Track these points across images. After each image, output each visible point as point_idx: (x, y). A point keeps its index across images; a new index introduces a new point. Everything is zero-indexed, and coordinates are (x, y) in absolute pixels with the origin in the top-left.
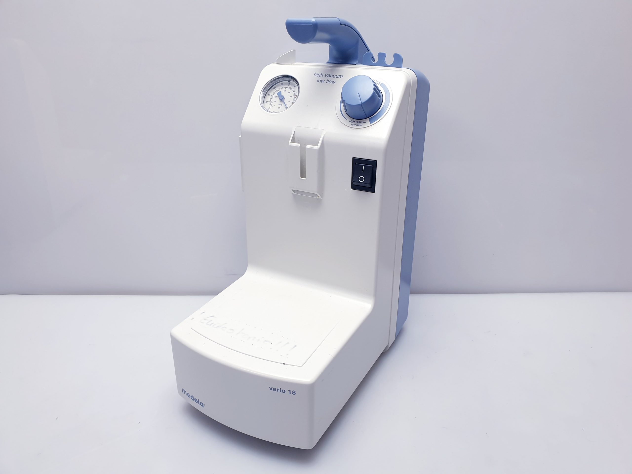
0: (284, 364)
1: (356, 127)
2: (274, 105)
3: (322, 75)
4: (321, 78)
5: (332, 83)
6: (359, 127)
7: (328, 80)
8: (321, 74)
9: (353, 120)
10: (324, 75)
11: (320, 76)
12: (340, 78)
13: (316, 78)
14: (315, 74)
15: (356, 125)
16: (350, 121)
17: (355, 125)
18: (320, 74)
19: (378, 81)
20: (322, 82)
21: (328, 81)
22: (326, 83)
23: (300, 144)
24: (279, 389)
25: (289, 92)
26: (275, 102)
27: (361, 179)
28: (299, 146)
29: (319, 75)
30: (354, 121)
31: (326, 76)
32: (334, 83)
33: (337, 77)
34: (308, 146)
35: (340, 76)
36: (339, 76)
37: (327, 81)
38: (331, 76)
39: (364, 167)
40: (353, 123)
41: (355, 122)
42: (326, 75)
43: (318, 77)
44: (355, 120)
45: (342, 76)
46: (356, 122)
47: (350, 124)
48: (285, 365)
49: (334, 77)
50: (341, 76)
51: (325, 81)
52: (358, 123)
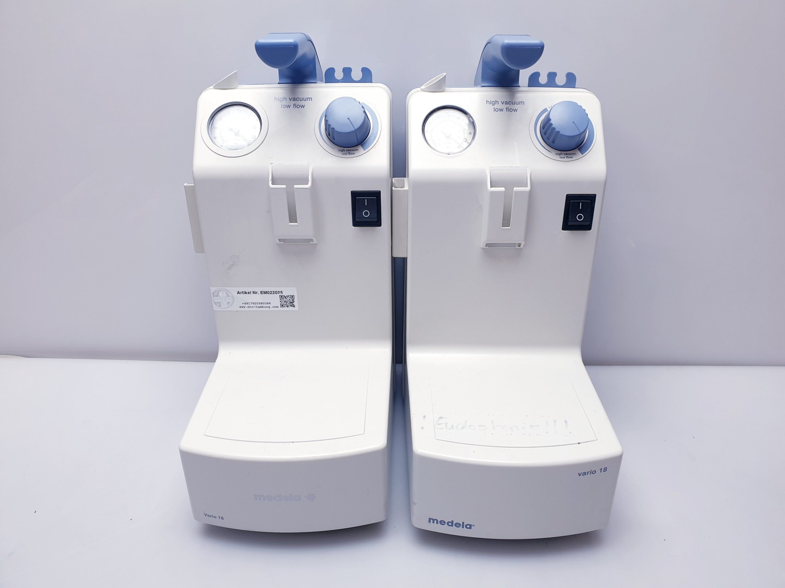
0: (578, 443)
1: (566, 159)
2: (440, 144)
3: (497, 103)
4: (496, 106)
5: (514, 111)
6: (570, 159)
7: (508, 108)
8: (496, 102)
9: (559, 152)
10: (500, 103)
13: (491, 107)
14: (488, 102)
15: (566, 158)
16: (556, 154)
17: (564, 158)
18: (494, 102)
20: (501, 111)
21: (507, 110)
23: (504, 188)
24: (589, 472)
27: (580, 217)
28: (504, 191)
29: (493, 103)
31: (503, 104)
32: (516, 111)
33: (517, 104)
34: (515, 189)
36: (520, 102)
39: (581, 203)
40: (561, 156)
41: (563, 154)
43: (492, 105)
44: (563, 152)
45: (523, 103)
47: (558, 157)
48: (581, 444)
49: (513, 103)
51: (504, 110)
52: (567, 155)
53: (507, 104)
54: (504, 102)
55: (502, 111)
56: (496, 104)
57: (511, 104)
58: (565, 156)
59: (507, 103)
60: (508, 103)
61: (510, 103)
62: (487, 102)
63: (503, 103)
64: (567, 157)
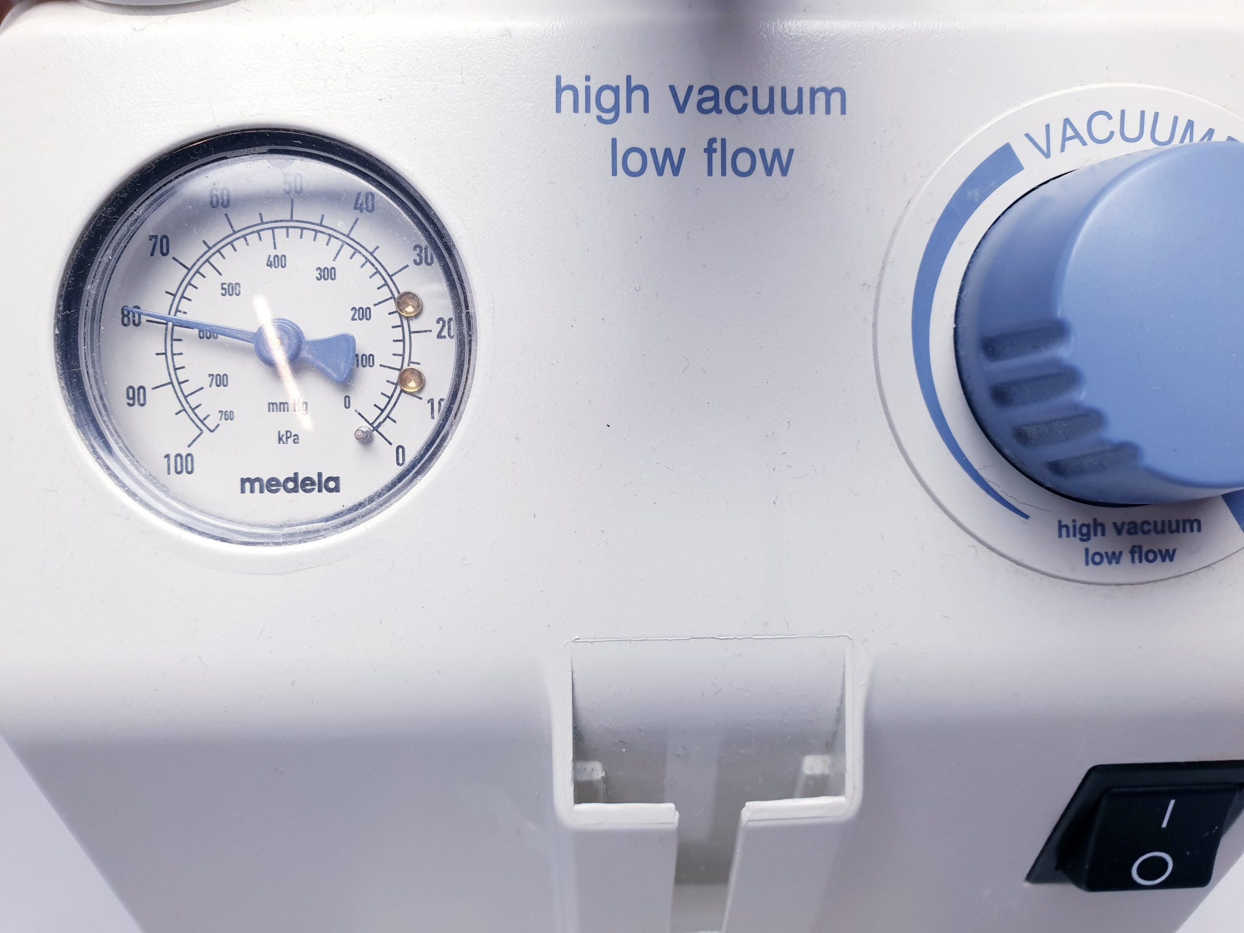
1: (1125, 570)
2: (228, 416)
3: (638, 96)
4: (631, 129)
5: (769, 171)
6: (1159, 569)
7: (717, 146)
8: (630, 91)
9: (1083, 515)
10: (661, 99)
11: (616, 108)
12: (828, 111)
14: (567, 96)
15: (1126, 556)
16: (1061, 526)
17: (1114, 558)
18: (616, 90)
19: (1190, 125)
20: (668, 169)
21: (717, 158)
22: (710, 173)
23: (672, 806)
25: (327, 274)
26: (221, 380)
28: (675, 824)
29: (608, 99)
30: (1097, 527)
31: (681, 109)
32: (784, 171)
33: (792, 104)
34: (757, 810)
35: (821, 97)
36: (812, 92)
37: (710, 150)
38: (736, 104)
40: (1096, 544)
41: (1110, 529)
42: (672, 89)
43: (599, 118)
44: (1108, 515)
45: (836, 98)
46: (1119, 532)
47: (1068, 555)
49: (763, 103)
50: (828, 93)
51: (695, 161)
52: (1139, 539)
53: (717, 109)
54: (690, 88)
55: (676, 171)
56: (629, 110)
57: (745, 107)
58: (1122, 544)
59: (716, 98)
60: (722, 105)
61: (737, 100)
62: (559, 90)
63: (681, 99)
64: (1132, 552)
